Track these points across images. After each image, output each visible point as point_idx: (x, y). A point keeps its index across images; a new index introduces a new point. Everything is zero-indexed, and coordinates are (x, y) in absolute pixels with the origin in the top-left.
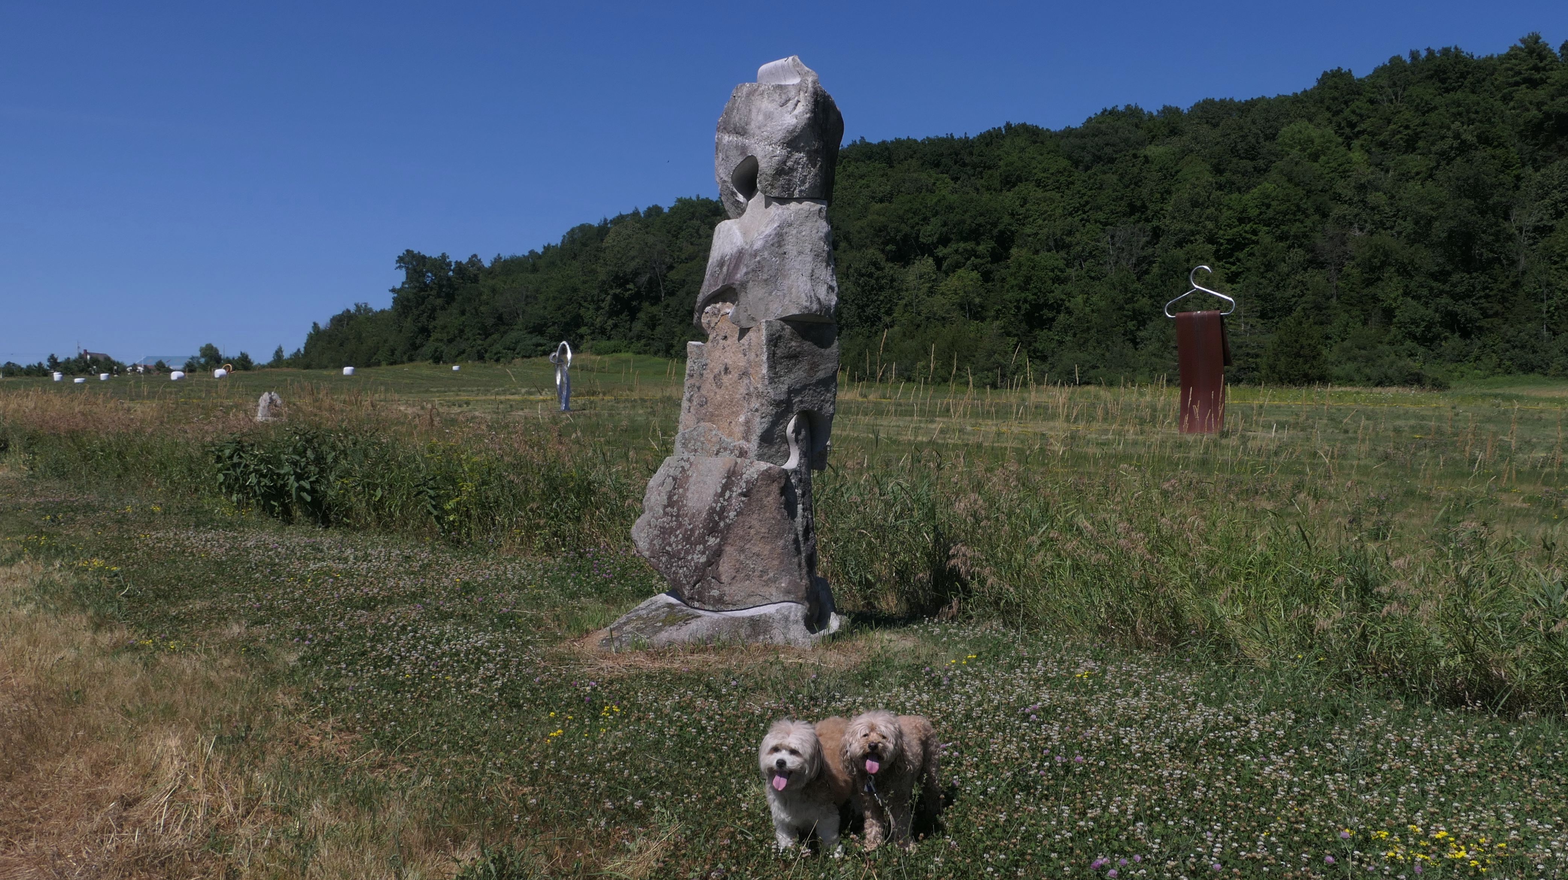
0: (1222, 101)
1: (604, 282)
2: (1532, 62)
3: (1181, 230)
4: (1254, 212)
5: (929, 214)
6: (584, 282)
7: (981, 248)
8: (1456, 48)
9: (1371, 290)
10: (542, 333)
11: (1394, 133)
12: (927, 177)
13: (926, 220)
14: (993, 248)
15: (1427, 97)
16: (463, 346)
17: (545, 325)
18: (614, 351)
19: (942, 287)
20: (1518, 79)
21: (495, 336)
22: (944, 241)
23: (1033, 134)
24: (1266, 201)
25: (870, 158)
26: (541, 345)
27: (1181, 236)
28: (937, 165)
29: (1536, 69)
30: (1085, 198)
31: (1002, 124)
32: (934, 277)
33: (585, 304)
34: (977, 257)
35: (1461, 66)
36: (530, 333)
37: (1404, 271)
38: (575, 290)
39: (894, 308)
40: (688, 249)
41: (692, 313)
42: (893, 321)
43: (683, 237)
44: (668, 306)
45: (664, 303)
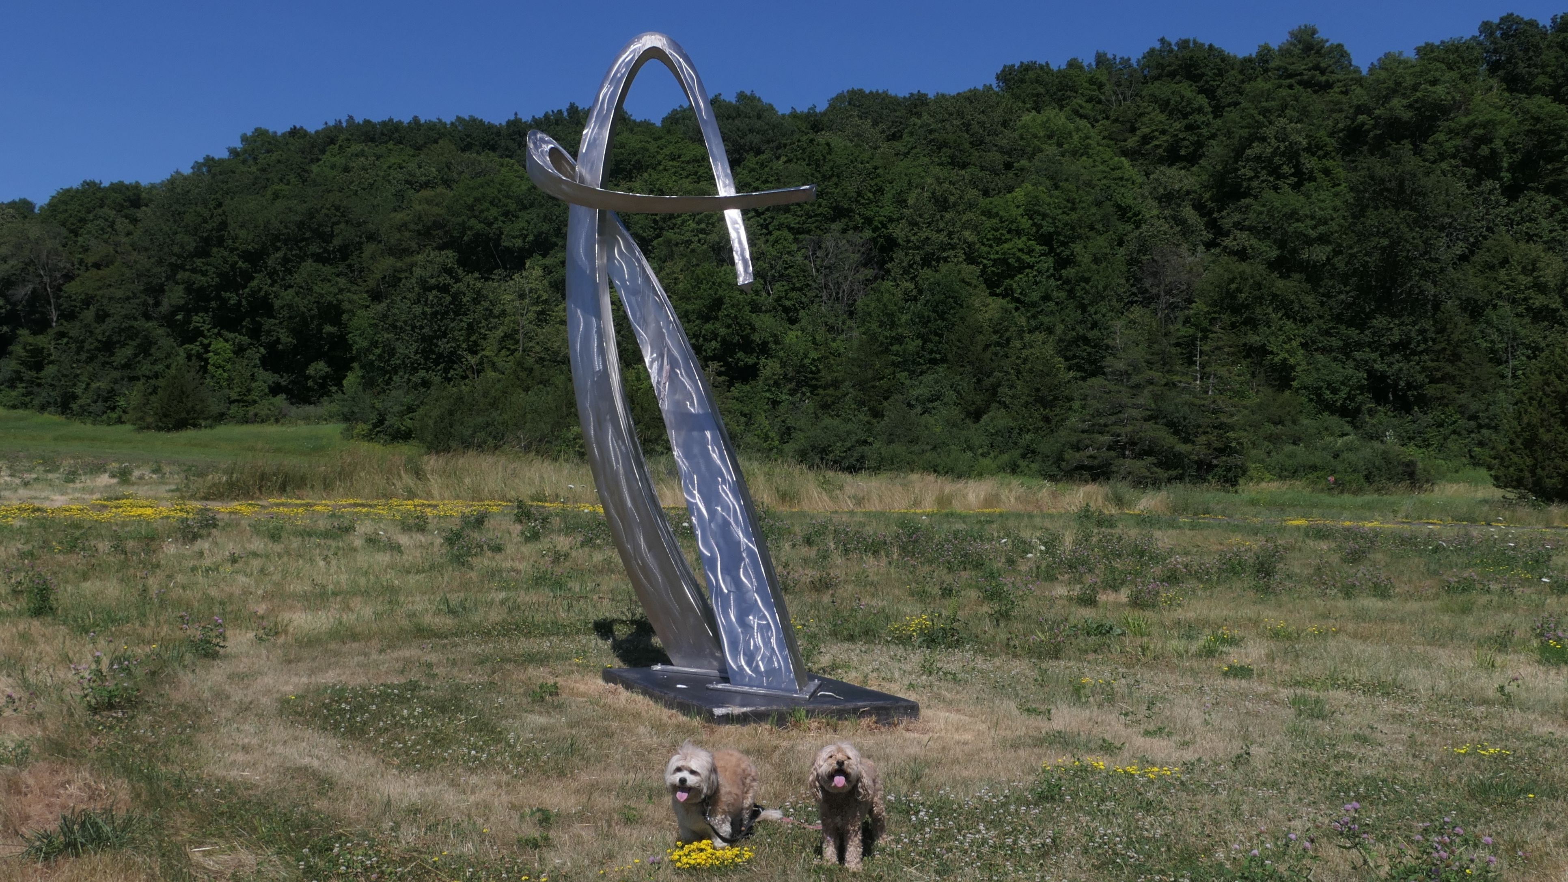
2: (1311, 61)
4: (1026, 224)
8: (1195, 40)
39: (483, 342)
40: (99, 250)
41: (108, 346)
42: (481, 363)
43: (89, 232)
44: (62, 335)
45: (56, 330)
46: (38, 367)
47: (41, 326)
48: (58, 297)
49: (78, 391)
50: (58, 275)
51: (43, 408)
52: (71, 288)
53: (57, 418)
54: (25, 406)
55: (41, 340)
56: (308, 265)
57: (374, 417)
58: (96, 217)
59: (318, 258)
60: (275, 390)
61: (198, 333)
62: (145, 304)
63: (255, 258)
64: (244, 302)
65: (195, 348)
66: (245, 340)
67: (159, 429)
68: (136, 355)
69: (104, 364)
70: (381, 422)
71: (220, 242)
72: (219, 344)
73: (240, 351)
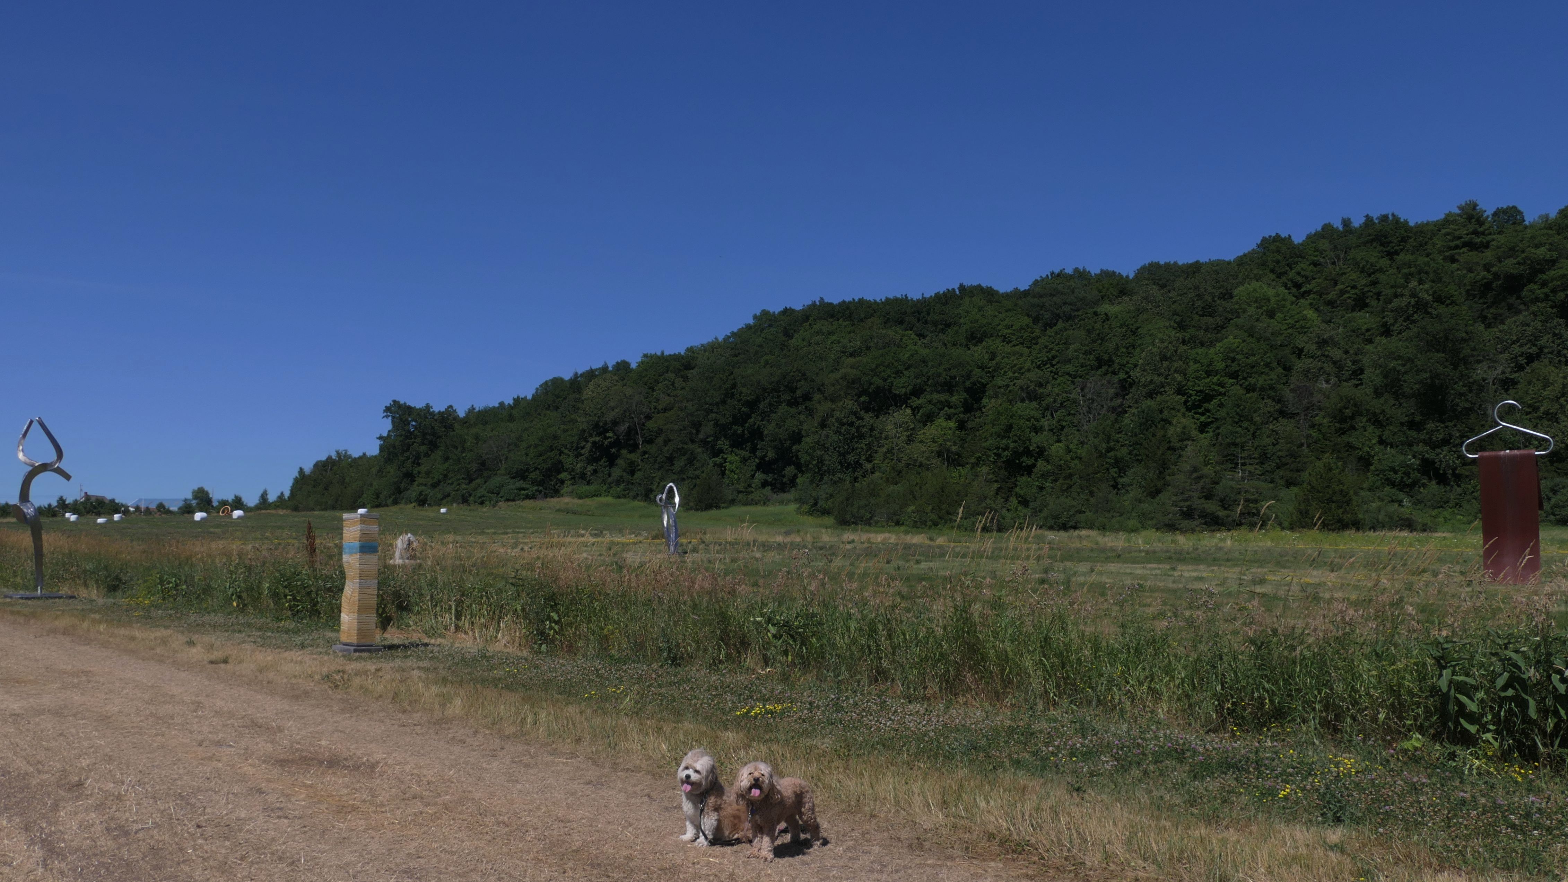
0: (1167, 265)
1: (584, 431)
2: (1471, 227)
3: (1151, 382)
4: (1220, 366)
5: (901, 368)
6: (565, 431)
7: (954, 399)
8: (1393, 215)
9: (1345, 438)
10: (524, 478)
11: (1342, 292)
12: (892, 333)
13: (898, 373)
14: (965, 399)
15: (1373, 260)
16: (448, 489)
17: (527, 470)
18: (595, 495)
19: (920, 434)
20: (1458, 242)
21: (479, 481)
22: (917, 392)
23: (989, 294)
24: (1232, 355)
25: (832, 317)
26: (524, 489)
27: (1152, 387)
28: (901, 322)
29: (1475, 232)
30: (1053, 352)
31: (956, 286)
32: (912, 426)
33: (566, 451)
34: (950, 407)
35: (1402, 231)
36: (513, 478)
37: (1377, 421)
38: (555, 437)
39: (875, 455)
40: (665, 400)
41: (671, 460)
42: (874, 468)
43: (659, 389)
44: (645, 453)
45: (641, 450)
46: (632, 473)
47: (634, 448)
48: (642, 430)
49: (654, 487)
50: (642, 416)
51: (635, 498)
52: (650, 424)
53: (642, 504)
54: (625, 496)
55: (633, 457)
56: (783, 408)
57: (812, 501)
58: (665, 380)
59: (790, 404)
60: (764, 484)
61: (721, 451)
62: (691, 433)
63: (752, 405)
64: (746, 432)
65: (718, 460)
66: (747, 454)
67: (697, 510)
68: (686, 465)
69: (667, 471)
70: (816, 504)
71: (732, 396)
72: (730, 458)
73: (744, 460)
